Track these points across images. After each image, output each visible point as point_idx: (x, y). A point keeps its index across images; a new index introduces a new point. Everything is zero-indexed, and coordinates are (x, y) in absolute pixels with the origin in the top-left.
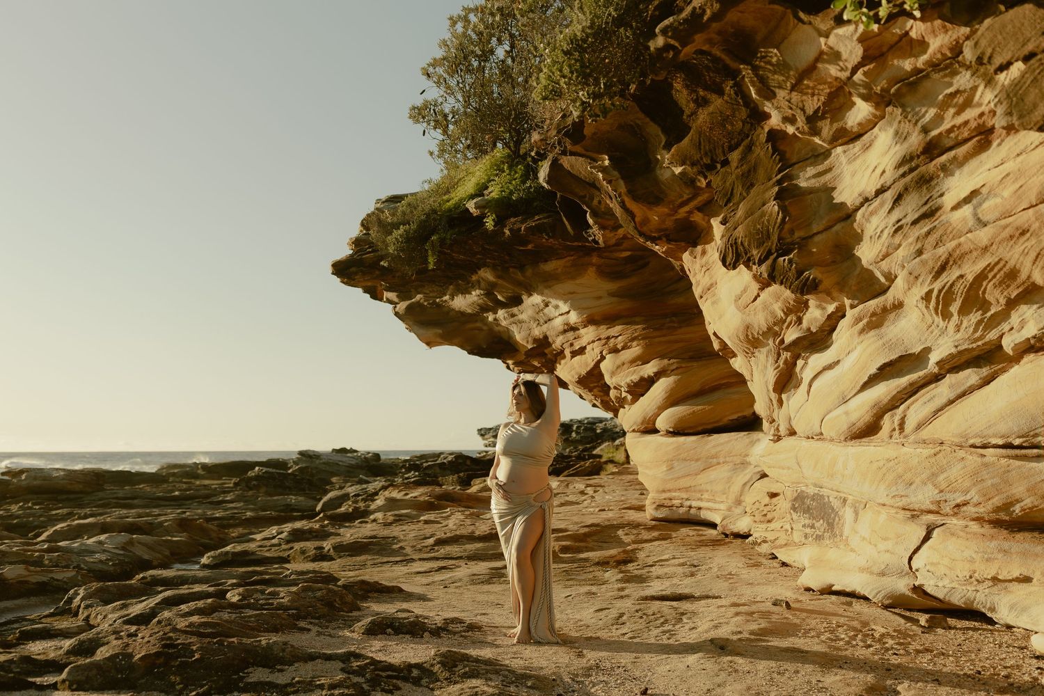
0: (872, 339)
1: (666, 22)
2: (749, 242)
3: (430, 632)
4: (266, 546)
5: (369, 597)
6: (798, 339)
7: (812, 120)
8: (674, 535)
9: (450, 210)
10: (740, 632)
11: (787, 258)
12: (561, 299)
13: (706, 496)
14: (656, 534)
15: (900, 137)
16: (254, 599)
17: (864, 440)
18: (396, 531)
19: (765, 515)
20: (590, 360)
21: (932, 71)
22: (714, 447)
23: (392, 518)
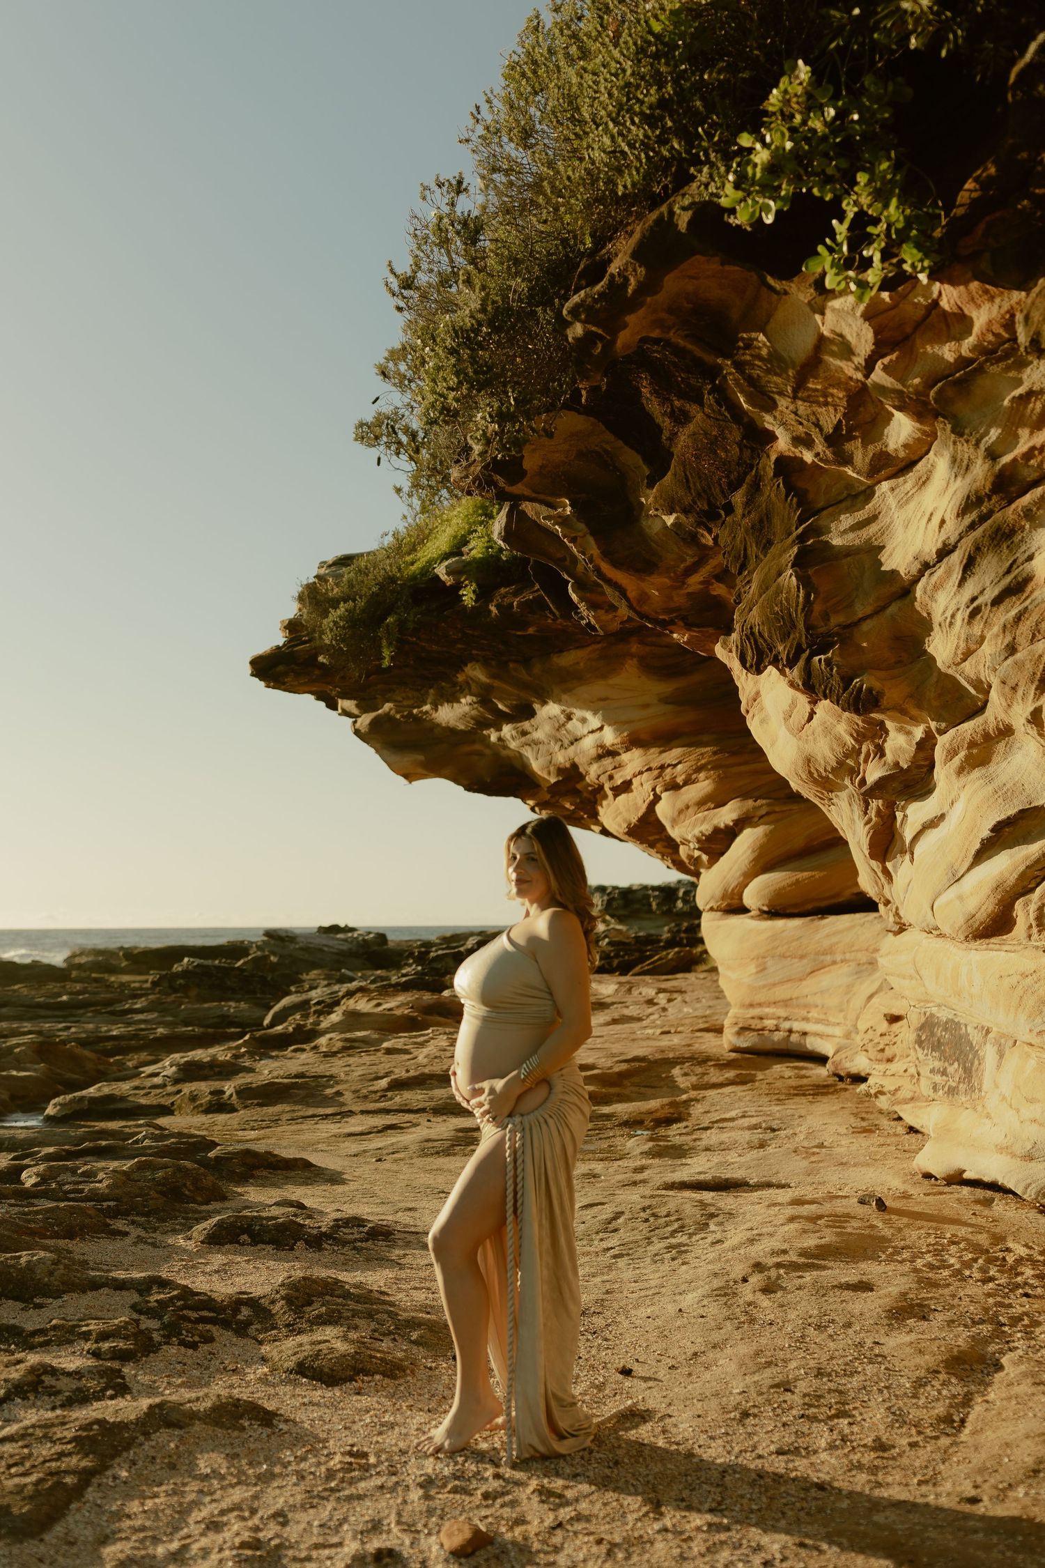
0: (978, 783)
1: (576, 299)
2: (770, 632)
3: (307, 1242)
4: (144, 1088)
5: (252, 1176)
6: (881, 779)
7: (835, 440)
8: (760, 1075)
9: (413, 577)
10: (785, 1252)
11: (823, 657)
12: (588, 709)
13: (814, 1014)
14: (731, 1074)
15: (960, 466)
16: (58, 1183)
17: (993, 940)
19: (882, 1050)
20: (640, 802)
21: (986, 361)
22: (828, 936)
23: (339, 1044)
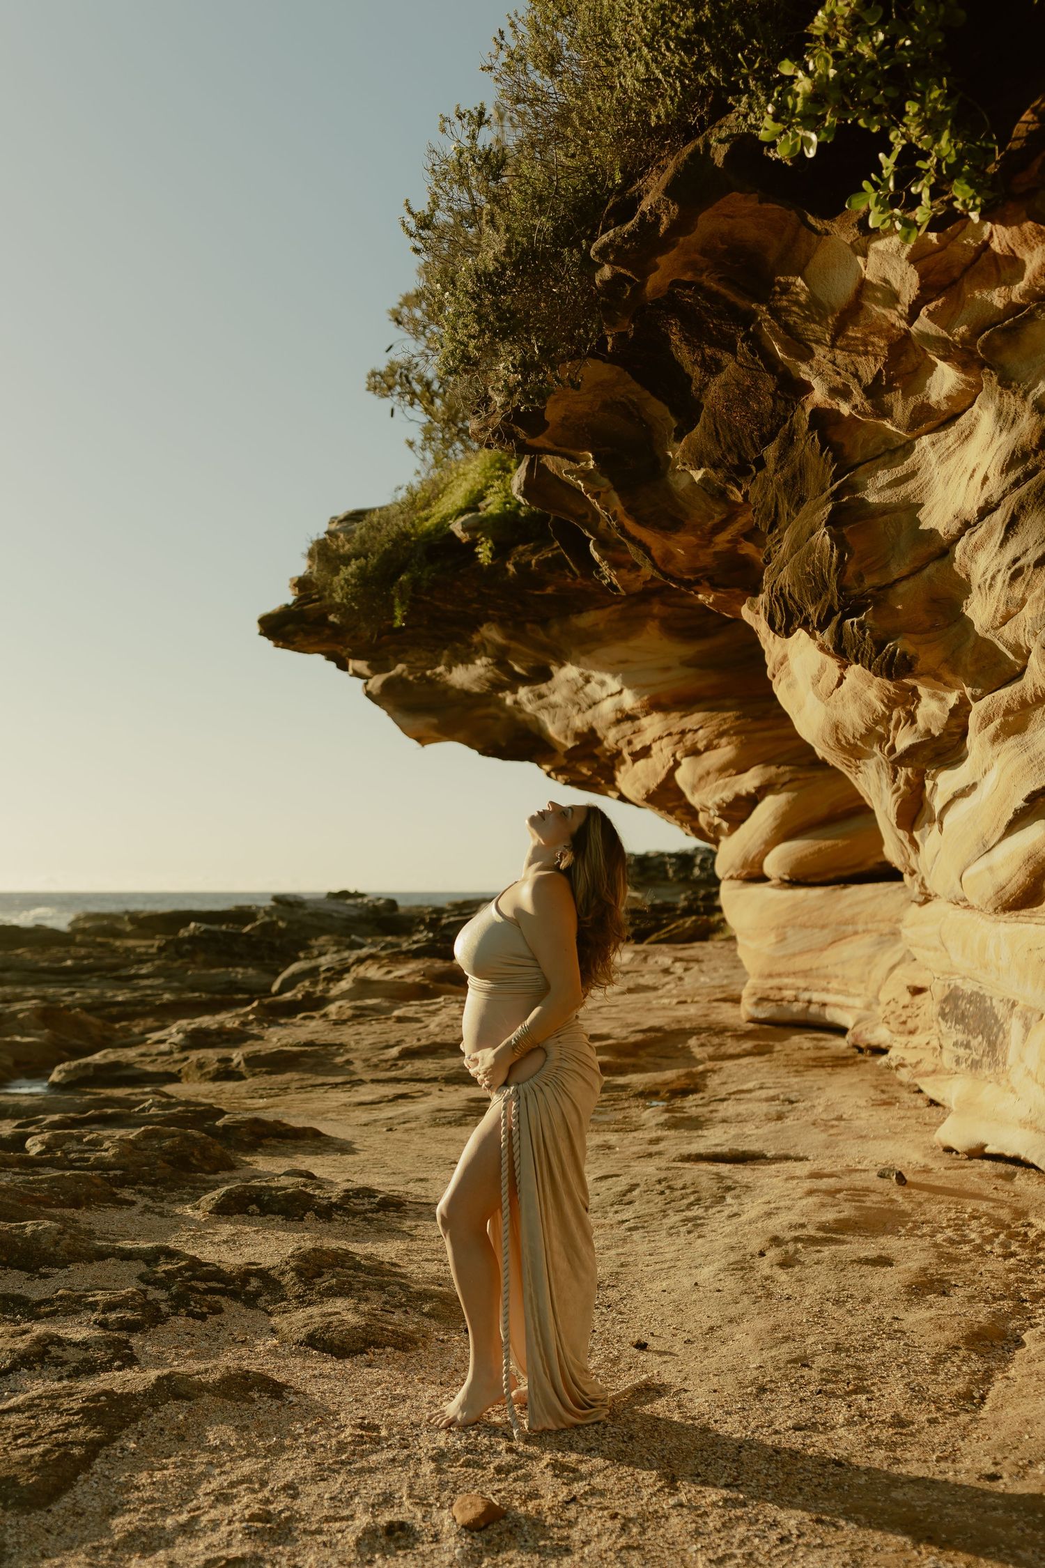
0: (1013, 751)
1: (604, 239)
2: (800, 593)
3: (316, 1212)
4: (150, 1055)
5: (261, 1146)
6: (912, 747)
7: (874, 391)
8: (778, 1047)
9: (428, 534)
10: (803, 1226)
11: (855, 620)
12: (608, 671)
13: (834, 985)
14: (748, 1045)
15: (1006, 420)
16: (63, 1151)
17: (1023, 912)
18: (347, 1035)
19: (904, 1023)
20: (659, 767)
21: (1038, 307)
22: (850, 906)
23: (349, 1012)
